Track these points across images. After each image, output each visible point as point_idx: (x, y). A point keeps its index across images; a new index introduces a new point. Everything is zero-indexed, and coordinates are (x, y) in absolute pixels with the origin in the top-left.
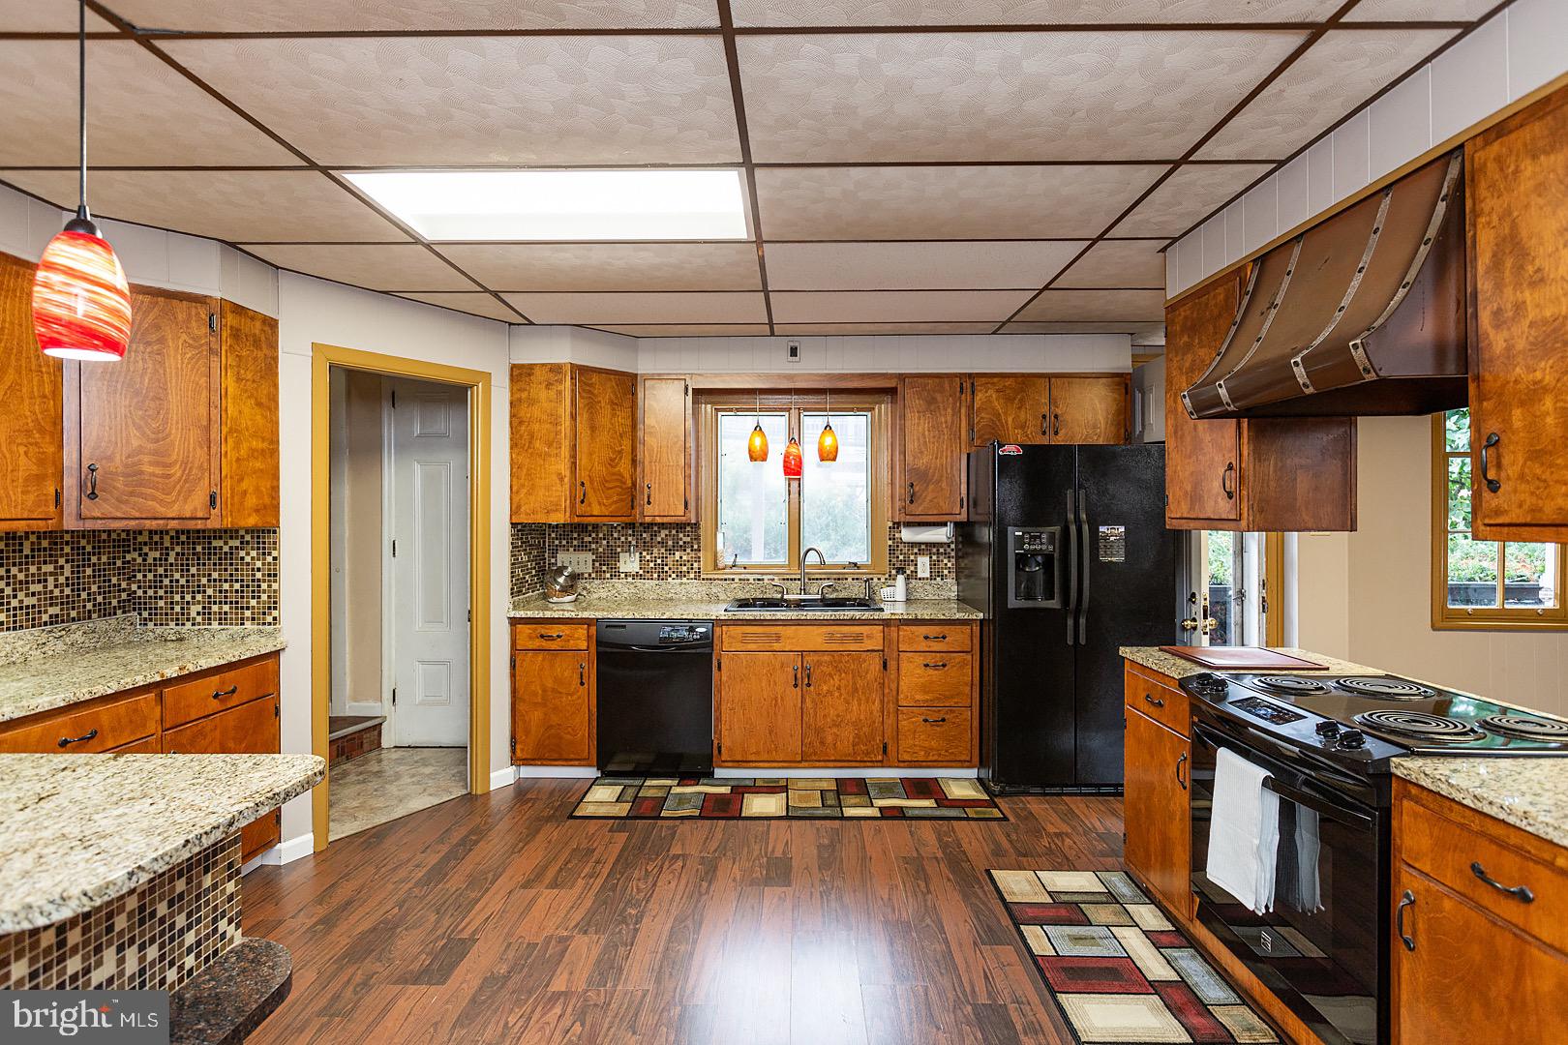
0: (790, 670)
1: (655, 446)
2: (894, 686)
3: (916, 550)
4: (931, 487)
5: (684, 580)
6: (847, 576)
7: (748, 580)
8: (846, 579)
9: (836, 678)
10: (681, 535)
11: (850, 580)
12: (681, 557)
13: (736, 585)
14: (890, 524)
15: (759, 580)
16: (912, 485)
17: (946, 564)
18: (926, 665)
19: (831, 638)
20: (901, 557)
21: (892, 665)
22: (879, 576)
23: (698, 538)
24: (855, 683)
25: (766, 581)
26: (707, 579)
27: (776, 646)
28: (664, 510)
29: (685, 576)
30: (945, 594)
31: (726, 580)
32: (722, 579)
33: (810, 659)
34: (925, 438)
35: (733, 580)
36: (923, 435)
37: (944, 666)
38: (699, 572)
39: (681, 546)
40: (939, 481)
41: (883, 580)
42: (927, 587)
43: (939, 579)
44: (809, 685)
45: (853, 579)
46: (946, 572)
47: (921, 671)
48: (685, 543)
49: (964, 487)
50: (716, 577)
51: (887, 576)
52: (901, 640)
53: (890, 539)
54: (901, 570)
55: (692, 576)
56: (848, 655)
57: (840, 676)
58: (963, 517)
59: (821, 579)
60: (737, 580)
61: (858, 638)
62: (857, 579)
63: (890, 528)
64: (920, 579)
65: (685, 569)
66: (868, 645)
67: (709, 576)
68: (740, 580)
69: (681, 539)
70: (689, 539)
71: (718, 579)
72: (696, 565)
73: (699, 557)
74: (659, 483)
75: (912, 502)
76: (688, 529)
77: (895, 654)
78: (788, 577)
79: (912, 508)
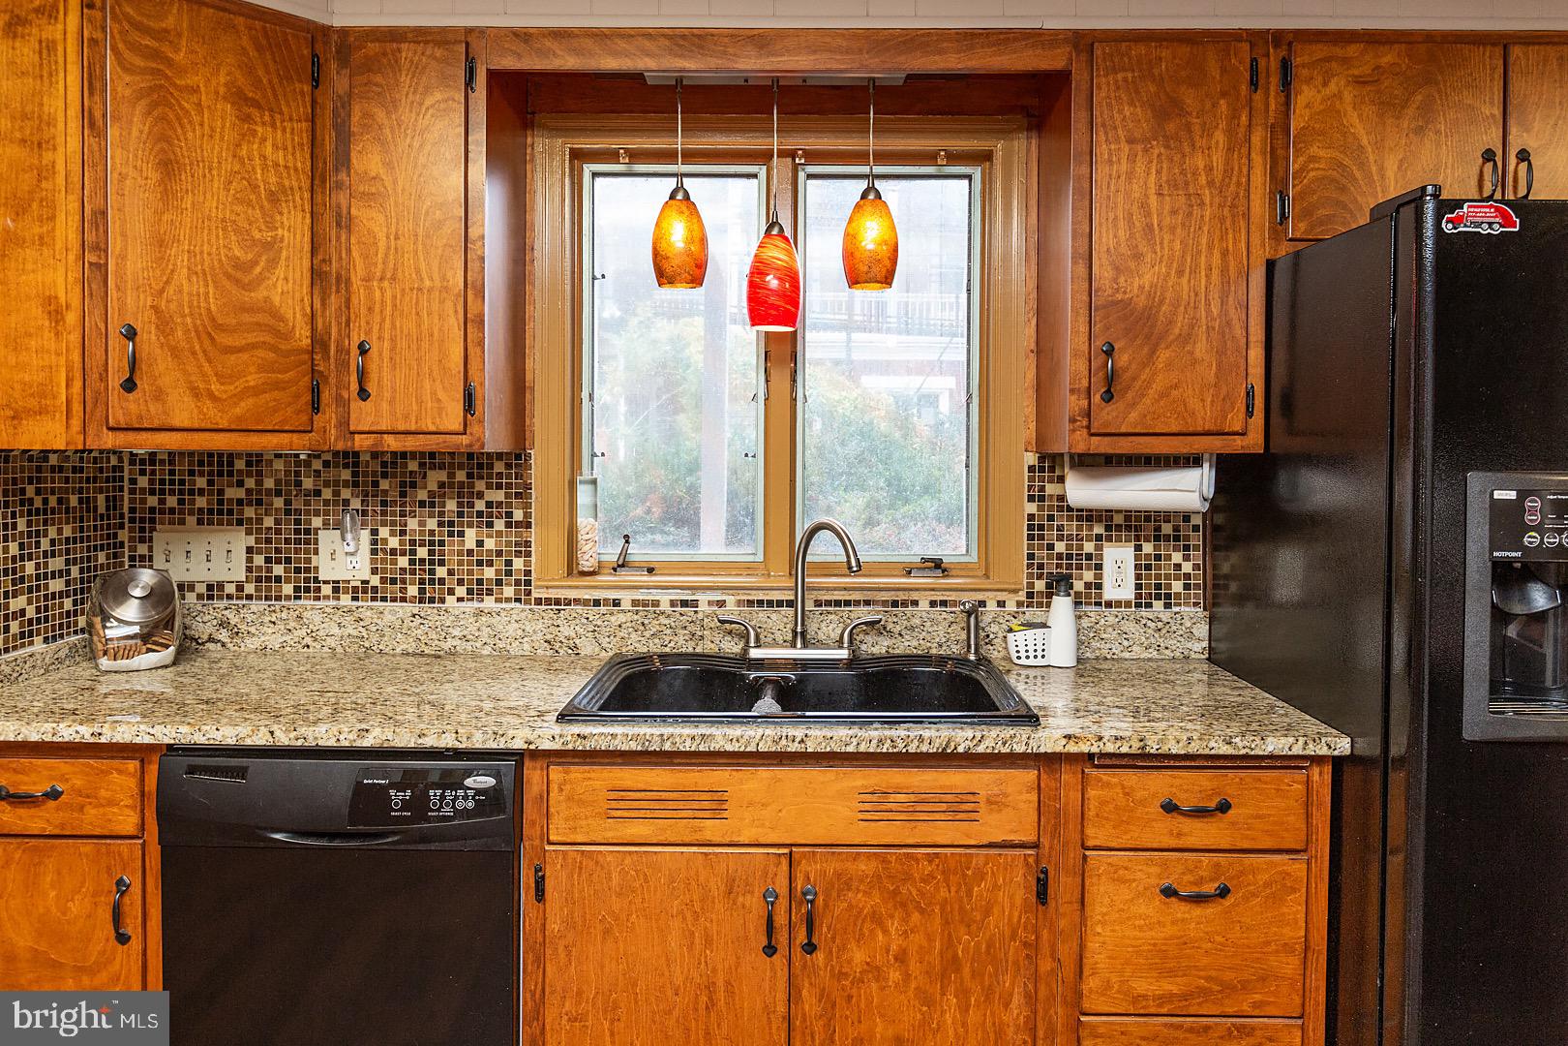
0: (754, 903)
1: (381, 236)
2: (1066, 951)
3: (1099, 529)
4: (1163, 355)
5: (489, 603)
6: (915, 596)
7: (656, 604)
8: (915, 603)
9: (894, 926)
10: (480, 485)
11: (924, 605)
12: (480, 543)
13: (622, 618)
14: (1031, 458)
15: (685, 603)
16: (1109, 352)
17: (1178, 567)
18: (1169, 892)
19: (877, 804)
20: (1060, 547)
21: (1063, 887)
22: (1001, 596)
23: (523, 494)
24: (949, 943)
25: (703, 607)
26: (548, 602)
27: (712, 829)
28: (406, 417)
29: (490, 592)
30: (1176, 646)
31: (597, 603)
32: (586, 603)
33: (811, 869)
34: (1148, 214)
35: (616, 603)
36: (1144, 206)
37: (1224, 892)
38: (528, 583)
39: (480, 514)
40: (1186, 338)
41: (1011, 607)
42: (1129, 626)
43: (1158, 605)
44: (810, 948)
45: (933, 604)
46: (1177, 586)
47: (1151, 907)
48: (489, 505)
49: (1256, 354)
50: (572, 594)
51: (1022, 596)
52: (1091, 813)
53: (1031, 499)
54: (1060, 583)
55: (509, 591)
56: (930, 858)
57: (905, 920)
58: (1253, 441)
59: (848, 603)
60: (626, 605)
61: (961, 806)
62: (944, 603)
63: (1031, 469)
64: (1109, 604)
65: (489, 573)
66: (994, 827)
67: (553, 594)
68: (635, 603)
69: (480, 495)
70: (499, 496)
71: (577, 601)
72: (518, 563)
73: (528, 544)
74: (393, 340)
75: (1109, 396)
76: (499, 467)
77: (1074, 854)
78: (761, 595)
79: (1107, 415)
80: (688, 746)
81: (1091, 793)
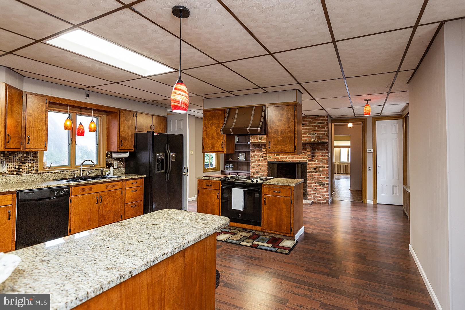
0: (95, 198)
1: (32, 121)
2: (124, 198)
3: (114, 160)
4: (126, 142)
5: (30, 174)
6: (93, 169)
7: (58, 172)
8: (93, 170)
9: (109, 199)
10: (29, 156)
11: (94, 170)
12: (28, 165)
13: (53, 174)
14: (107, 152)
15: (62, 172)
16: (121, 141)
17: (122, 164)
18: (132, 191)
19: (108, 186)
20: (110, 162)
21: (124, 192)
22: (103, 168)
23: (37, 158)
24: (114, 199)
25: (65, 172)
26: (41, 173)
27: (91, 192)
28: (35, 147)
29: (30, 172)
30: (122, 172)
31: (49, 173)
32: (47, 173)
33: (101, 194)
34: (125, 128)
35: (52, 172)
37: (136, 190)
38: (37, 171)
39: (28, 161)
40: (128, 140)
41: (104, 169)
42: (117, 171)
43: (120, 168)
44: (101, 202)
45: (95, 170)
46: (121, 166)
47: (131, 193)
48: (30, 159)
49: (134, 143)
50: (45, 172)
51: (106, 168)
52: (126, 185)
53: (107, 157)
54: (111, 166)
55: (34, 172)
56: (112, 191)
57: (110, 198)
58: (133, 150)
59: (85, 170)
60: (53, 173)
61: (115, 186)
62: (97, 169)
63: (107, 153)
64: (115, 168)
65: (30, 169)
66: (118, 187)
67: (41, 172)
68: (55, 172)
69: (29, 158)
70: (32, 158)
71: (45, 173)
72: (35, 168)
73: (37, 165)
74: (33, 136)
75: (121, 146)
76: (32, 154)
77: (124, 189)
79: (121, 148)
80: (90, 182)
81: (126, 183)
